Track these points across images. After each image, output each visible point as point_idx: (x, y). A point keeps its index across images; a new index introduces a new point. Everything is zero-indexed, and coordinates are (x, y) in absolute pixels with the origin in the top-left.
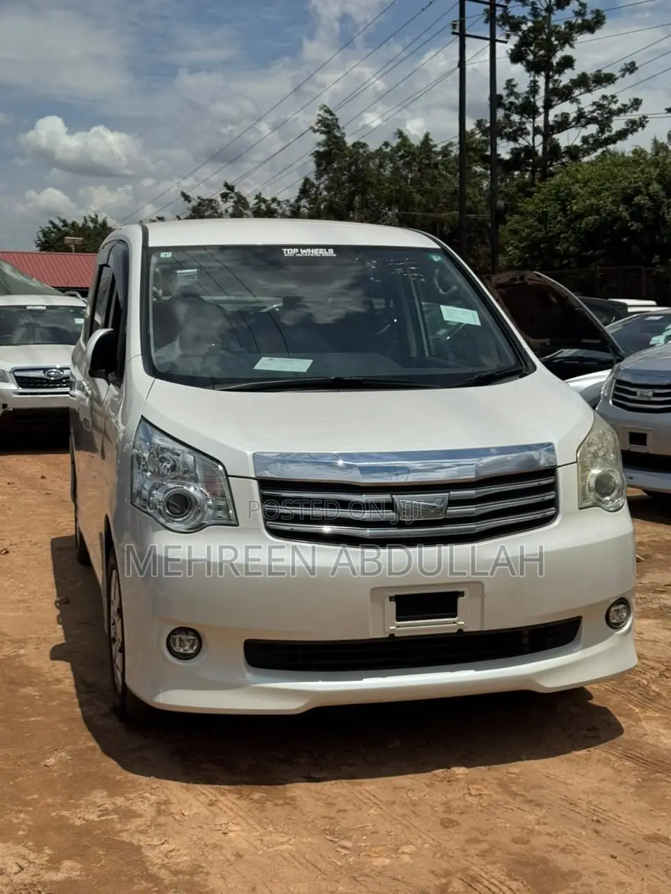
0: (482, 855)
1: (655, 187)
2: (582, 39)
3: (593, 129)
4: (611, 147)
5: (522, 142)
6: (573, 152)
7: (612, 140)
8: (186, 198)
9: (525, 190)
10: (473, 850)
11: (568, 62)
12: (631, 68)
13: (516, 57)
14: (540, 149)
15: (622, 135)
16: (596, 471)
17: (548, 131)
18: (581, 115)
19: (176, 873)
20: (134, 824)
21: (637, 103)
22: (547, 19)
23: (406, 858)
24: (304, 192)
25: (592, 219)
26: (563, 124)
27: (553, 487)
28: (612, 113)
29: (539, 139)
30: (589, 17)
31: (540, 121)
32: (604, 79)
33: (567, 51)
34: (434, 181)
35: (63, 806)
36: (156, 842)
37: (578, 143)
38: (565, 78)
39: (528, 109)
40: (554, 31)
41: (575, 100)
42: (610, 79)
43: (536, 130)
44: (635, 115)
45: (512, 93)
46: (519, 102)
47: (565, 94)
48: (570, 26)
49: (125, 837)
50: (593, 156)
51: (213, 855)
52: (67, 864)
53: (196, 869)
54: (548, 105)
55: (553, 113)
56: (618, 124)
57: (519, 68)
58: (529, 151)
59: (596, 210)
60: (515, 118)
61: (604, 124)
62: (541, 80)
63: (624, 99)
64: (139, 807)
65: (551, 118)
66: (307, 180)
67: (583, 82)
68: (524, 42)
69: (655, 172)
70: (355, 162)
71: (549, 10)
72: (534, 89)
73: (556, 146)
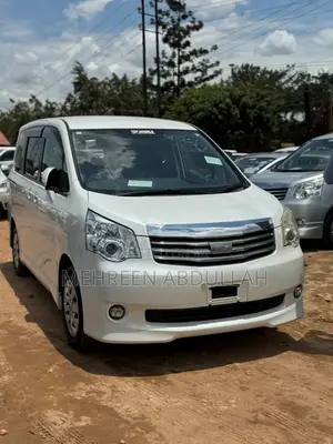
0: (265, 402)
1: (228, 100)
2: (194, 33)
3: (199, 74)
4: (207, 82)
5: (169, 79)
6: (191, 84)
7: (207, 79)
8: (12, 101)
9: (170, 100)
10: (261, 399)
11: (188, 44)
12: (215, 48)
13: (165, 40)
14: (176, 83)
15: (212, 77)
16: (288, 230)
17: (179, 75)
18: (194, 68)
19: (135, 419)
20: (104, 397)
21: (218, 63)
22: (178, 25)
23: (234, 406)
24: (68, 100)
25: (200, 114)
26: (186, 72)
27: (273, 237)
28: (207, 67)
29: (176, 77)
30: (197, 24)
31: (176, 69)
32: (204, 52)
33: (187, 39)
34: (129, 96)
35: (67, 390)
36: (119, 405)
37: (193, 80)
38: (187, 50)
39: (171, 64)
40: (182, 30)
41: (191, 61)
42: (206, 52)
43: (175, 74)
44: (217, 68)
45: (164, 56)
46: (167, 61)
47: (187, 58)
48: (188, 27)
49: (103, 403)
50: (200, 86)
51: (148, 409)
52: (84, 418)
53: (143, 417)
54: (180, 63)
55: (182, 66)
56: (210, 72)
57: (167, 45)
58: (172, 83)
59: (203, 110)
60: (166, 68)
61: (204, 72)
62: (176, 51)
63: (212, 61)
64: (103, 389)
65: (181, 69)
66: (70, 95)
67: (194, 53)
68: (169, 34)
69: (228, 94)
70: (92, 87)
71: (179, 20)
72: (174, 56)
73: (184, 81)
